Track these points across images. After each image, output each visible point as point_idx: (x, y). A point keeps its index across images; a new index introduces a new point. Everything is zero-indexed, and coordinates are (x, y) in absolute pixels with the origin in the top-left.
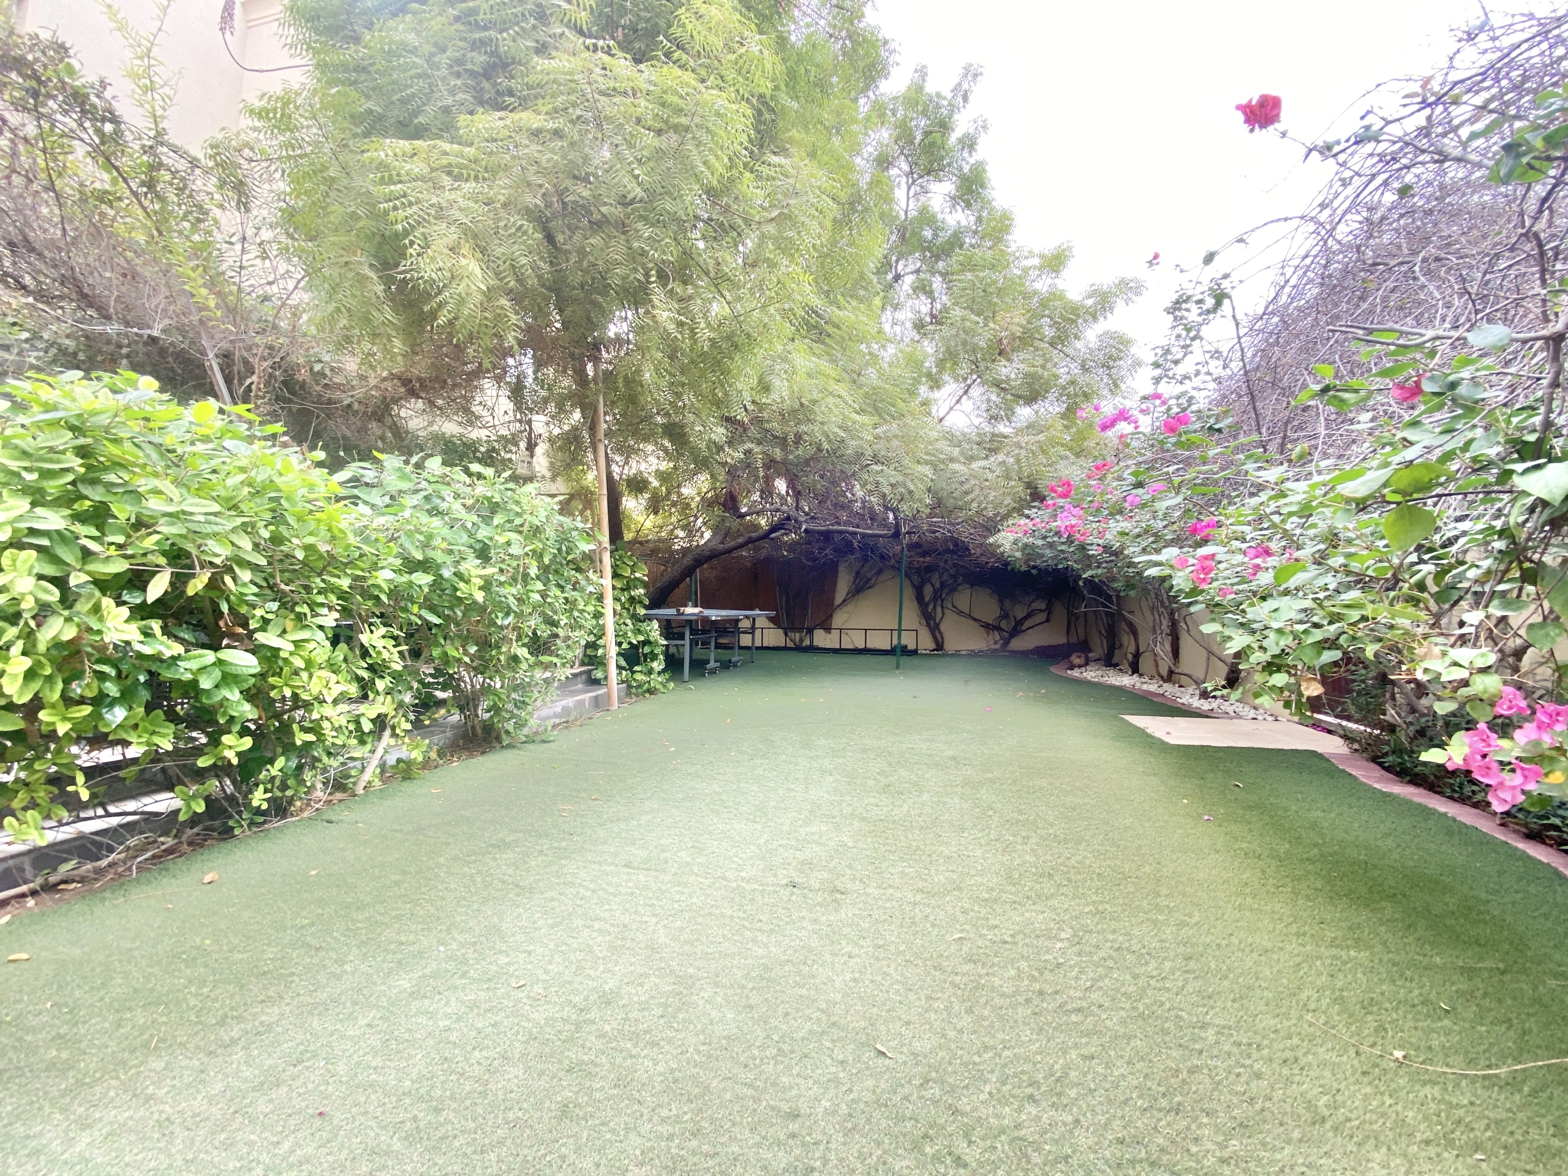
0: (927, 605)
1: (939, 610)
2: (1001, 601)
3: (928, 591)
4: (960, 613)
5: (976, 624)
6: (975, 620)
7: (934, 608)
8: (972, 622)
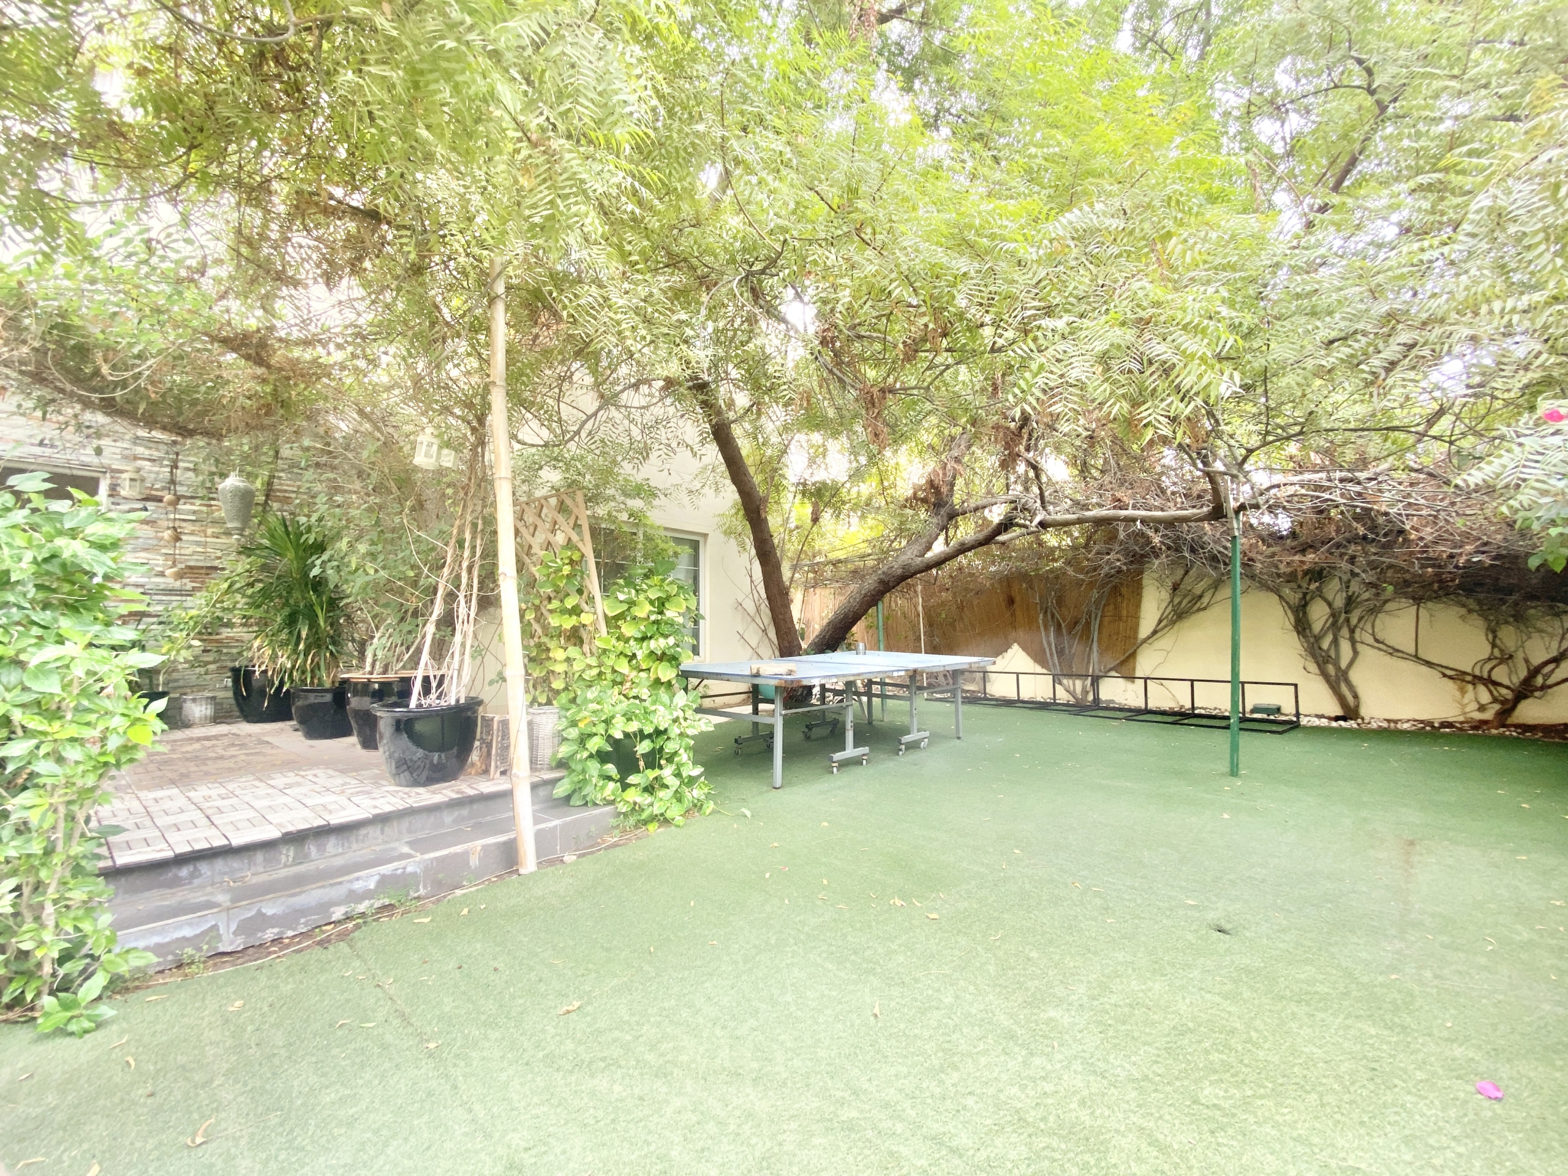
0: (1318, 638)
1: (1345, 647)
2: (1492, 630)
3: (1319, 614)
4: (1394, 652)
5: (1435, 674)
6: (1429, 664)
7: (1335, 642)
8: (1424, 669)
